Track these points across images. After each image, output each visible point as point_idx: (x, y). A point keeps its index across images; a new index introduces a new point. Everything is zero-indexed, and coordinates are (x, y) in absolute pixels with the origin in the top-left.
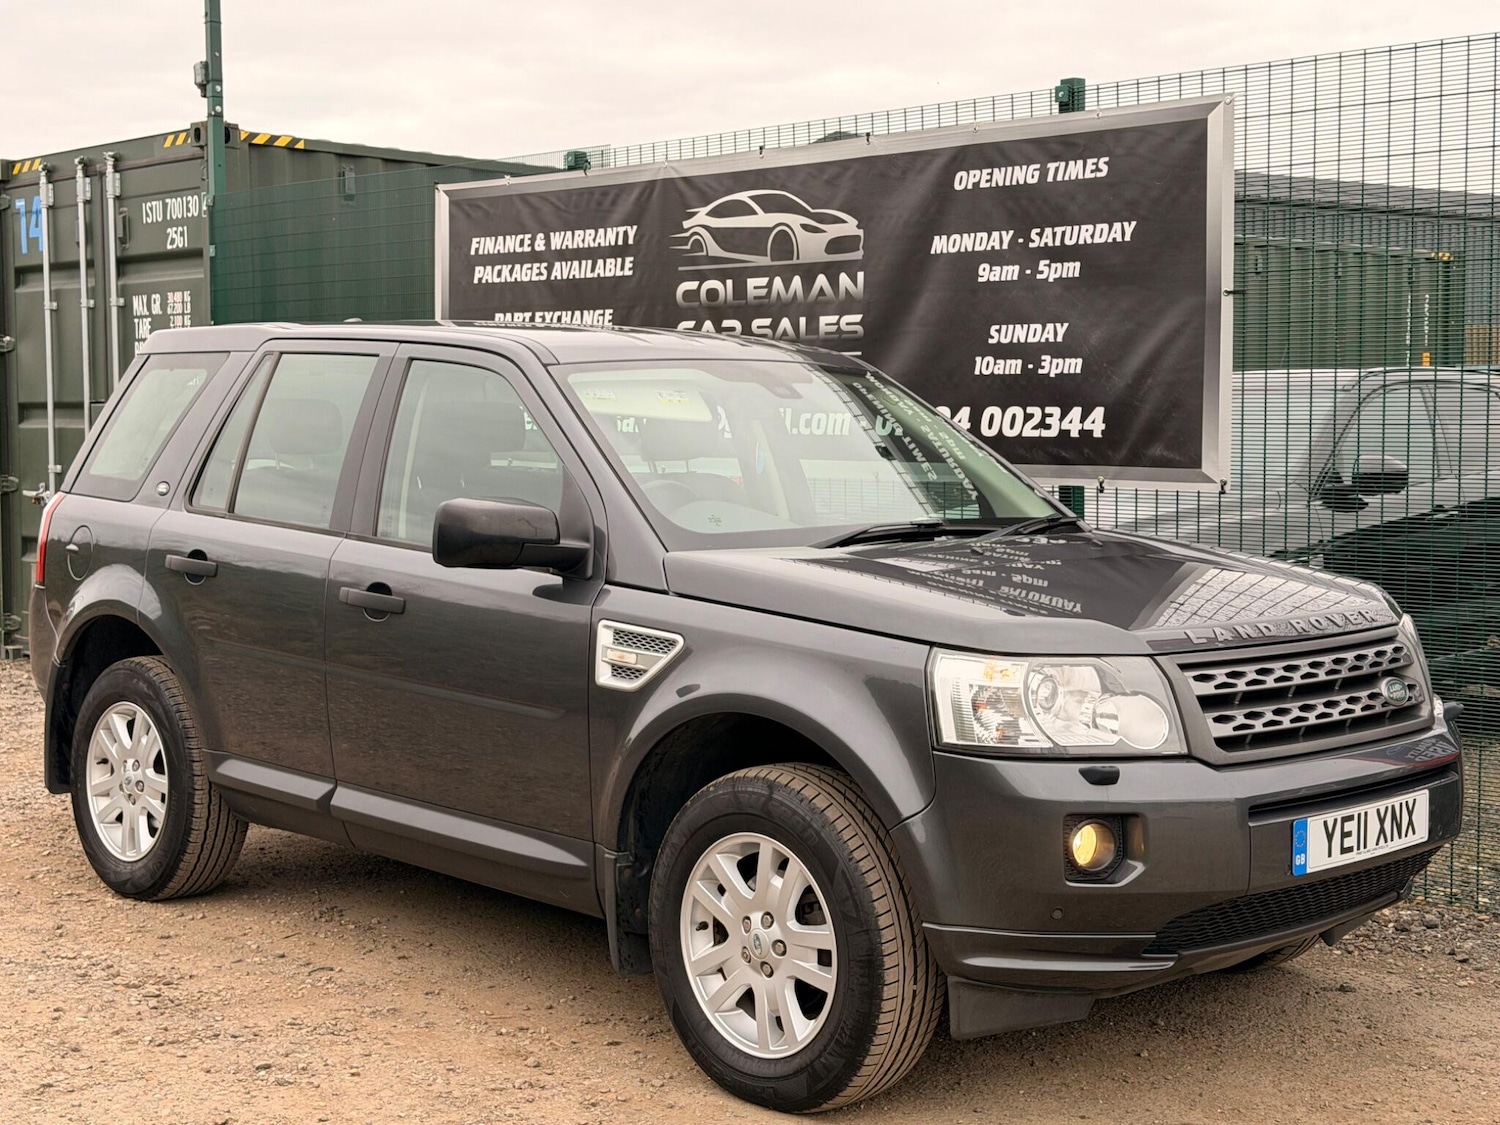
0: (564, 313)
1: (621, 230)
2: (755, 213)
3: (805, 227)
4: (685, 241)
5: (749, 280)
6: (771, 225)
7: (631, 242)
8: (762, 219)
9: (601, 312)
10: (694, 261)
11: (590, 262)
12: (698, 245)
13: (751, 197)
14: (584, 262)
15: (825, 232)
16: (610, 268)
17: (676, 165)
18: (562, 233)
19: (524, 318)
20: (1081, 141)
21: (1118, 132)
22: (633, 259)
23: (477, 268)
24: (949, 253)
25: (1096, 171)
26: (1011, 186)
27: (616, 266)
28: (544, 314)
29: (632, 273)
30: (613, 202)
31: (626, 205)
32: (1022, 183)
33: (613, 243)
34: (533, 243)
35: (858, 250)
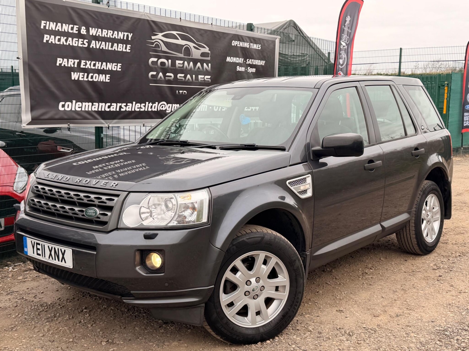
0: (97, 63)
1: (126, 34)
2: (178, 39)
3: (194, 47)
4: (153, 43)
6: (184, 44)
7: (130, 39)
8: (180, 42)
9: (116, 64)
10: (156, 51)
11: (110, 44)
12: (157, 46)
13: (177, 34)
14: (107, 43)
15: (200, 50)
16: (120, 48)
17: (149, 15)
18: (96, 29)
19: (74, 62)
20: (256, 40)
21: (263, 40)
22: (130, 46)
23: (45, 35)
24: (230, 62)
25: (259, 47)
26: (244, 47)
27: (123, 47)
28: (86, 62)
29: (129, 51)
30: (122, 22)
31: (127, 25)
32: (246, 47)
33: (122, 38)
34: (79, 30)
35: (209, 57)
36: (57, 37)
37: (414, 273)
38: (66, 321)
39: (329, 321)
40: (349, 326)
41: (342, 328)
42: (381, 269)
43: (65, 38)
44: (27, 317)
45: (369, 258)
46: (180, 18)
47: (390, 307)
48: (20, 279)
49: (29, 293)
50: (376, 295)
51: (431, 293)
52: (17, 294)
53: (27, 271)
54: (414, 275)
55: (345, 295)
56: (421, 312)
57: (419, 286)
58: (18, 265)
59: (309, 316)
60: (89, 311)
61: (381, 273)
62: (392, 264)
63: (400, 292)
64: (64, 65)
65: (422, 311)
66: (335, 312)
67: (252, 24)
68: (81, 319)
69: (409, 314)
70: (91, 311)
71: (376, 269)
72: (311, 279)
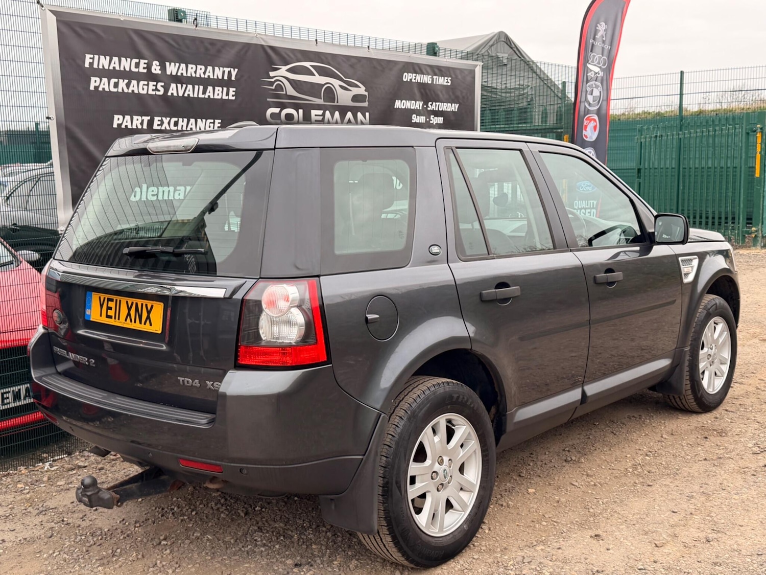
0: (181, 120)
1: (227, 70)
2: (315, 75)
3: (341, 86)
4: (272, 84)
5: (312, 111)
6: (323, 83)
7: (233, 78)
8: (317, 79)
9: (212, 121)
10: (278, 96)
11: (201, 87)
12: (280, 88)
13: (311, 66)
14: (196, 87)
15: (350, 90)
16: (218, 93)
17: (264, 37)
18: (177, 65)
19: (143, 121)
20: (443, 70)
21: (454, 69)
22: (234, 89)
23: (92, 78)
24: (401, 108)
25: (447, 82)
26: (423, 83)
27: (222, 92)
28: (162, 119)
29: (234, 98)
30: (219, 51)
31: (230, 54)
32: (426, 82)
33: (220, 77)
34: (149, 67)
35: (366, 102)
36: (113, 81)
37: (722, 461)
38: (131, 564)
39: (578, 557)
40: (614, 567)
41: (602, 571)
42: (664, 454)
43: (126, 81)
44: (68, 557)
45: (644, 434)
46: (316, 40)
47: (683, 528)
48: (60, 484)
49: (74, 511)
50: (659, 505)
51: (752, 499)
52: (53, 514)
53: (72, 469)
54: (720, 465)
55: (604, 505)
56: (736, 535)
57: (732, 485)
58: (59, 459)
59: (543, 548)
60: (171, 544)
61: (664, 463)
62: (682, 445)
63: (698, 498)
64: (126, 126)
65: (739, 534)
66: (588, 539)
67: (436, 44)
68: (157, 559)
69: (718, 541)
70: (173, 543)
71: (656, 455)
72: (545, 476)
